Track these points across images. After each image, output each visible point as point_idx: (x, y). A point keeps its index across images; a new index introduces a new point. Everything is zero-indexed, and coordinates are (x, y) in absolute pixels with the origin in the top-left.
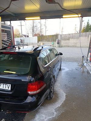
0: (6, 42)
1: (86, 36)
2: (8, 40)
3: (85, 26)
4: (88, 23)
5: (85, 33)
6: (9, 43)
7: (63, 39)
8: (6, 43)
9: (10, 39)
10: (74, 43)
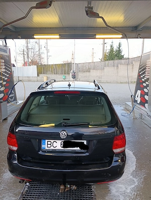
0: (4, 75)
1: (114, 66)
2: (5, 72)
3: (108, 51)
4: (112, 46)
5: (112, 61)
6: (7, 77)
7: (81, 70)
8: (4, 77)
9: (8, 70)
10: (97, 76)
